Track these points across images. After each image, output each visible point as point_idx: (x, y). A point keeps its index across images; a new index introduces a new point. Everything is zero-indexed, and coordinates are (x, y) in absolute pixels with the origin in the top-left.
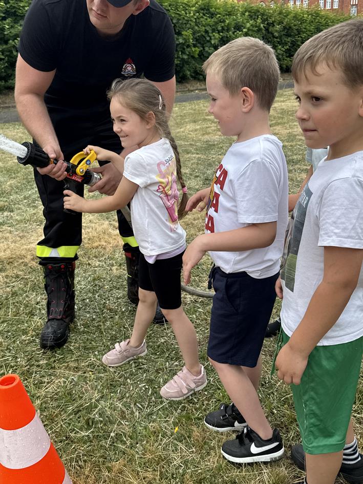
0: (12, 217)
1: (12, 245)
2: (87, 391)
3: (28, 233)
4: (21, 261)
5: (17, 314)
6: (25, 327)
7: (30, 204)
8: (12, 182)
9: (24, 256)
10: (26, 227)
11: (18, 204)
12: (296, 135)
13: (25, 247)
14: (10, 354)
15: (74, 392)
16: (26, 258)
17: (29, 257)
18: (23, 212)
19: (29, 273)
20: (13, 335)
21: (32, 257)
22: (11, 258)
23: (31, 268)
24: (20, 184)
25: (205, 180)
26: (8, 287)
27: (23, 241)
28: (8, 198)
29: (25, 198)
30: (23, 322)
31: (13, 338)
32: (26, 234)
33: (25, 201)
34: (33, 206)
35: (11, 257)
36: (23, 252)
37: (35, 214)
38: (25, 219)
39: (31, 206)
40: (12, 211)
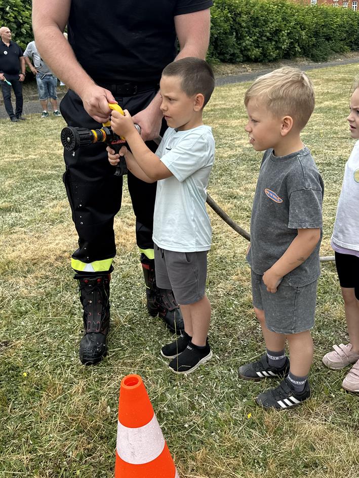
0: (21, 217)
2: (148, 385)
3: (43, 233)
4: (46, 261)
6: (69, 327)
7: (35, 204)
9: (47, 257)
10: (39, 227)
11: (23, 204)
14: (62, 354)
16: (50, 258)
17: (52, 257)
18: (31, 212)
19: (57, 273)
20: (60, 335)
21: (55, 257)
22: (35, 259)
23: (58, 269)
24: (19, 184)
26: (41, 287)
27: (40, 242)
29: (28, 198)
30: (66, 322)
31: (61, 338)
32: (41, 234)
33: (30, 201)
35: (33, 258)
36: (45, 253)
38: (35, 219)
39: (37, 205)
40: (20, 212)
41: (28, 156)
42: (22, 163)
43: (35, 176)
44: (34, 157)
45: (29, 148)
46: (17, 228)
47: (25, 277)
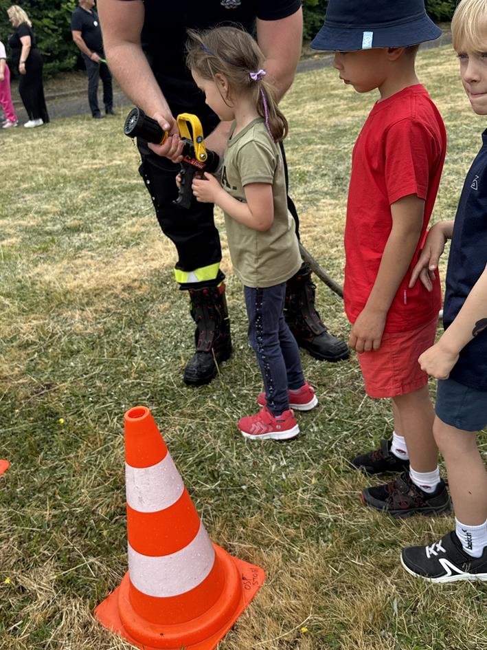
0: (90, 239)
1: (97, 274)
2: (208, 440)
3: (113, 258)
4: (110, 292)
5: (114, 355)
6: (125, 370)
7: (110, 222)
8: (85, 195)
9: (113, 286)
10: (110, 251)
11: (97, 222)
12: (459, 111)
13: (112, 275)
14: (112, 400)
15: (193, 441)
16: (116, 288)
17: (120, 287)
18: (104, 232)
19: (122, 306)
20: (113, 379)
21: (122, 287)
22: (98, 289)
23: (124, 301)
24: (95, 197)
25: (336, 179)
26: (99, 323)
27: (108, 268)
28: (83, 216)
29: (104, 214)
30: (122, 364)
31: (113, 382)
32: (111, 259)
33: (105, 218)
34: (115, 225)
35: (97, 287)
36: (111, 282)
37: (118, 234)
38: (107, 241)
39: (112, 223)
40: (90, 232)
41: (111, 161)
42: (103, 171)
43: (116, 187)
44: (119, 163)
45: (116, 151)
46: (84, 252)
47: (83, 310)
